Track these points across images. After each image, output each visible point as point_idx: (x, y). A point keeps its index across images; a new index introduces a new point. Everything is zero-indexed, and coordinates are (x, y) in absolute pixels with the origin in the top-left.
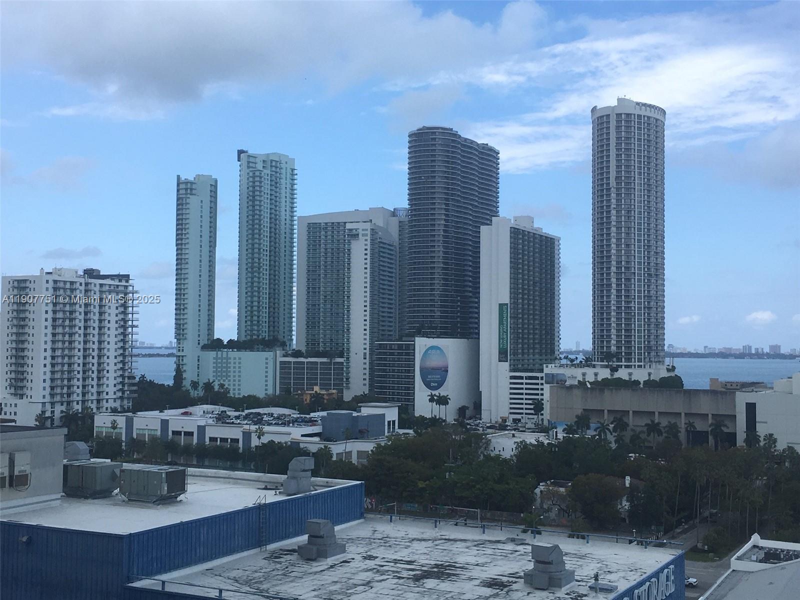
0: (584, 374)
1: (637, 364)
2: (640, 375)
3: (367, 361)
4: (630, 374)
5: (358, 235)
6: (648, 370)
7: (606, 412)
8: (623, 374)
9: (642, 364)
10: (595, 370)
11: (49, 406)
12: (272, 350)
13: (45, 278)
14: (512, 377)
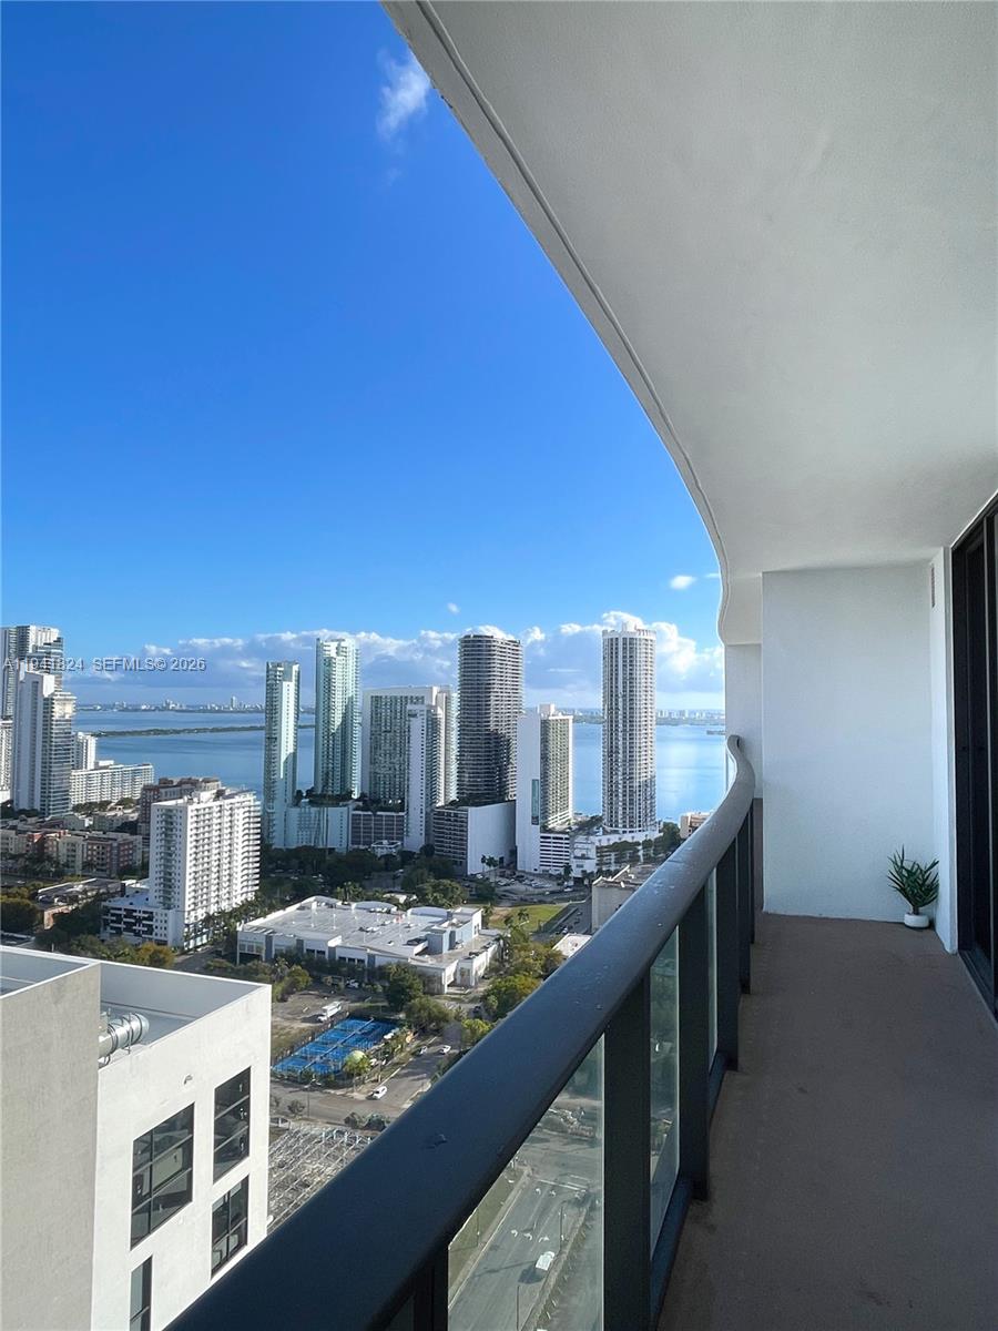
0: (600, 841)
1: (638, 829)
2: (640, 837)
3: (423, 815)
4: (633, 838)
5: (416, 715)
6: (647, 833)
8: (628, 838)
9: (641, 828)
10: (608, 836)
11: (193, 913)
12: (345, 806)
13: (190, 808)
14: (542, 837)
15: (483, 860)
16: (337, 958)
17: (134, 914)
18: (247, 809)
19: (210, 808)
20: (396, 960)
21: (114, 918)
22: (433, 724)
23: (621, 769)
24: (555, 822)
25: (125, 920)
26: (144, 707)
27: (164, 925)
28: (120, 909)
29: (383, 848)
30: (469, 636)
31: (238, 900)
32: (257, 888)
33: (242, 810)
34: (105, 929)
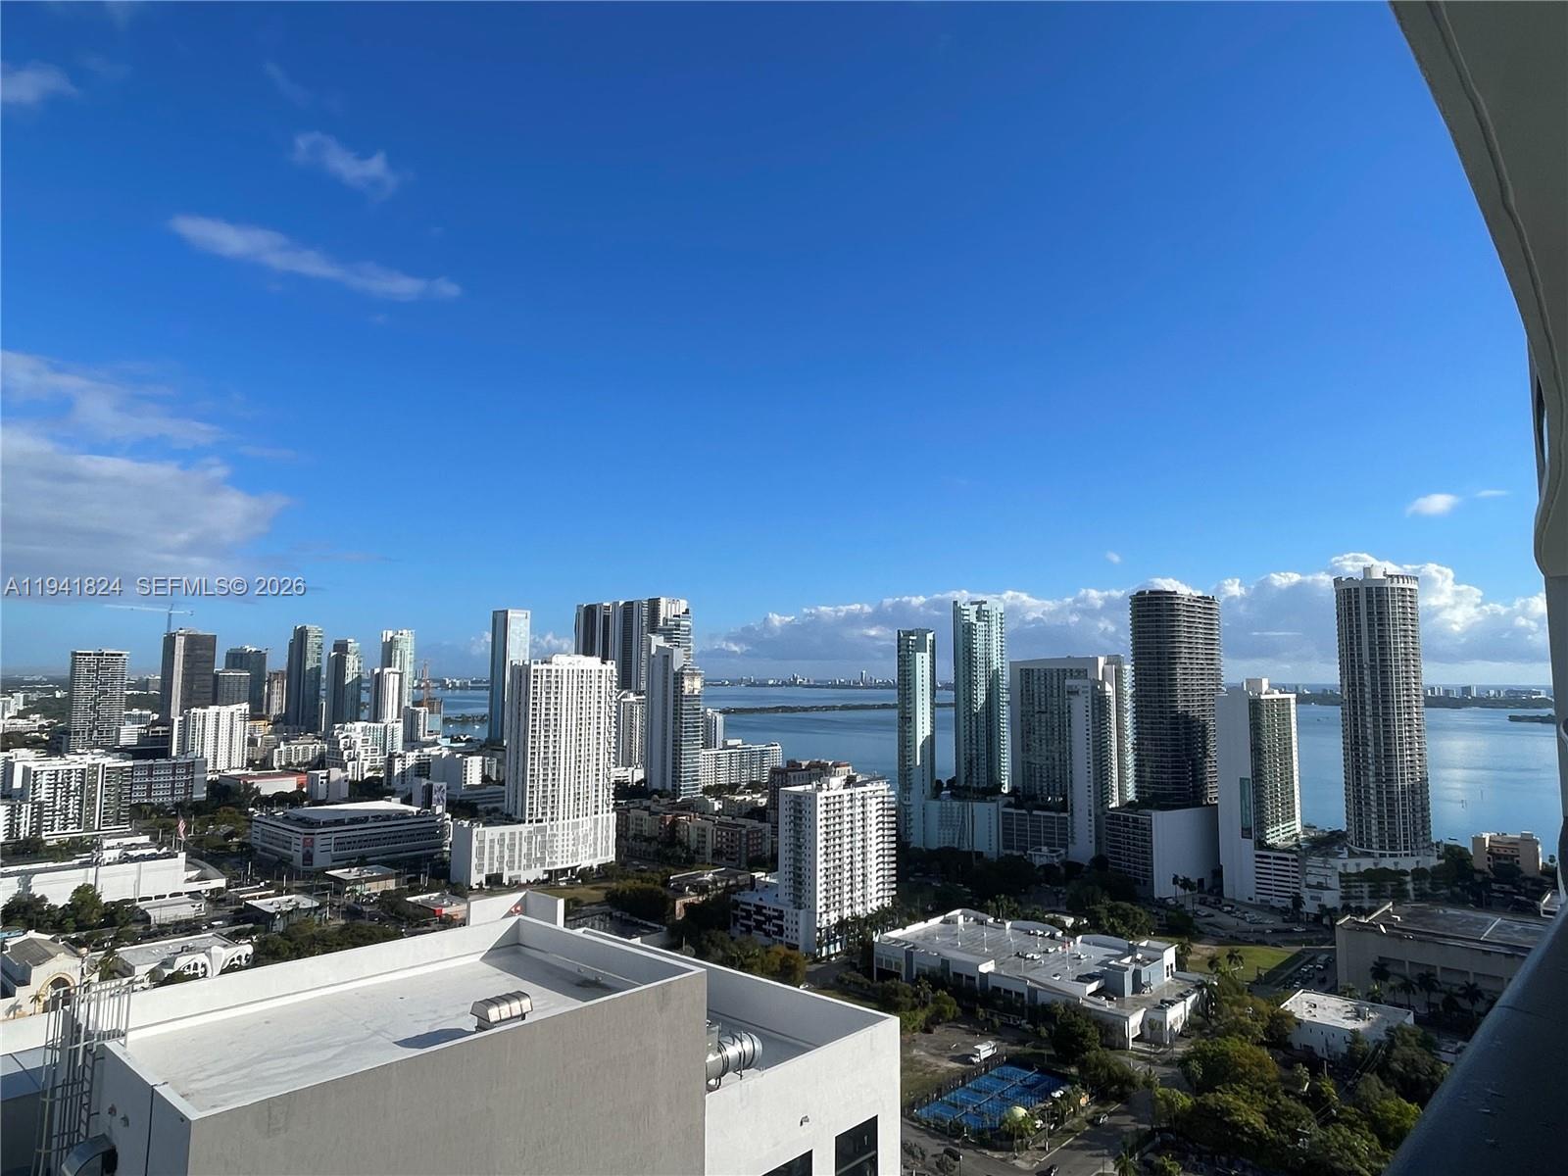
0: (1344, 865)
1: (1403, 852)
2: (1408, 864)
4: (1396, 864)
5: (1077, 692)
6: (1418, 858)
7: (1407, 963)
8: (1388, 863)
9: (1409, 852)
10: (1357, 860)
11: (824, 916)
12: (994, 801)
13: (819, 795)
14: (1257, 856)
15: (1175, 880)
16: (990, 987)
17: (764, 911)
18: (880, 799)
19: (840, 796)
20: (1064, 999)
21: (744, 914)
22: (1100, 703)
23: (1372, 767)
24: (1276, 836)
25: (754, 916)
26: (771, 682)
27: (795, 927)
28: (750, 904)
29: (1042, 856)
30: (1144, 592)
31: (874, 905)
32: (895, 893)
33: (875, 801)
34: (735, 925)
